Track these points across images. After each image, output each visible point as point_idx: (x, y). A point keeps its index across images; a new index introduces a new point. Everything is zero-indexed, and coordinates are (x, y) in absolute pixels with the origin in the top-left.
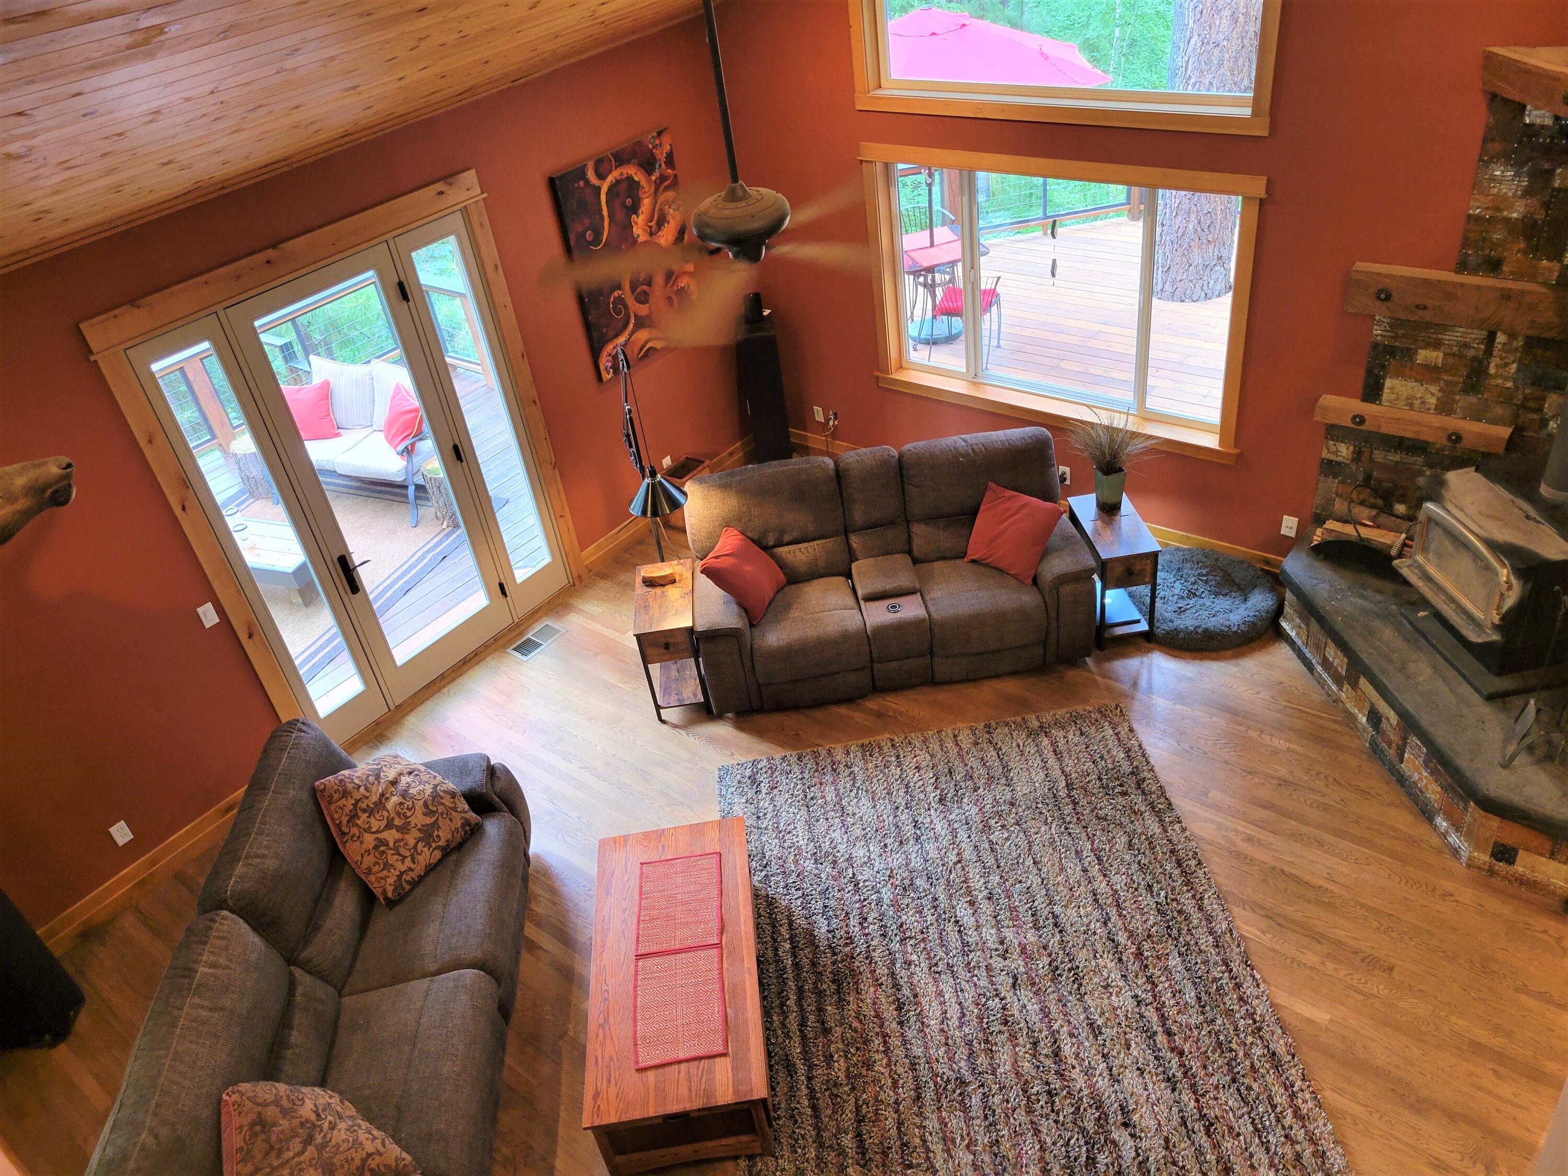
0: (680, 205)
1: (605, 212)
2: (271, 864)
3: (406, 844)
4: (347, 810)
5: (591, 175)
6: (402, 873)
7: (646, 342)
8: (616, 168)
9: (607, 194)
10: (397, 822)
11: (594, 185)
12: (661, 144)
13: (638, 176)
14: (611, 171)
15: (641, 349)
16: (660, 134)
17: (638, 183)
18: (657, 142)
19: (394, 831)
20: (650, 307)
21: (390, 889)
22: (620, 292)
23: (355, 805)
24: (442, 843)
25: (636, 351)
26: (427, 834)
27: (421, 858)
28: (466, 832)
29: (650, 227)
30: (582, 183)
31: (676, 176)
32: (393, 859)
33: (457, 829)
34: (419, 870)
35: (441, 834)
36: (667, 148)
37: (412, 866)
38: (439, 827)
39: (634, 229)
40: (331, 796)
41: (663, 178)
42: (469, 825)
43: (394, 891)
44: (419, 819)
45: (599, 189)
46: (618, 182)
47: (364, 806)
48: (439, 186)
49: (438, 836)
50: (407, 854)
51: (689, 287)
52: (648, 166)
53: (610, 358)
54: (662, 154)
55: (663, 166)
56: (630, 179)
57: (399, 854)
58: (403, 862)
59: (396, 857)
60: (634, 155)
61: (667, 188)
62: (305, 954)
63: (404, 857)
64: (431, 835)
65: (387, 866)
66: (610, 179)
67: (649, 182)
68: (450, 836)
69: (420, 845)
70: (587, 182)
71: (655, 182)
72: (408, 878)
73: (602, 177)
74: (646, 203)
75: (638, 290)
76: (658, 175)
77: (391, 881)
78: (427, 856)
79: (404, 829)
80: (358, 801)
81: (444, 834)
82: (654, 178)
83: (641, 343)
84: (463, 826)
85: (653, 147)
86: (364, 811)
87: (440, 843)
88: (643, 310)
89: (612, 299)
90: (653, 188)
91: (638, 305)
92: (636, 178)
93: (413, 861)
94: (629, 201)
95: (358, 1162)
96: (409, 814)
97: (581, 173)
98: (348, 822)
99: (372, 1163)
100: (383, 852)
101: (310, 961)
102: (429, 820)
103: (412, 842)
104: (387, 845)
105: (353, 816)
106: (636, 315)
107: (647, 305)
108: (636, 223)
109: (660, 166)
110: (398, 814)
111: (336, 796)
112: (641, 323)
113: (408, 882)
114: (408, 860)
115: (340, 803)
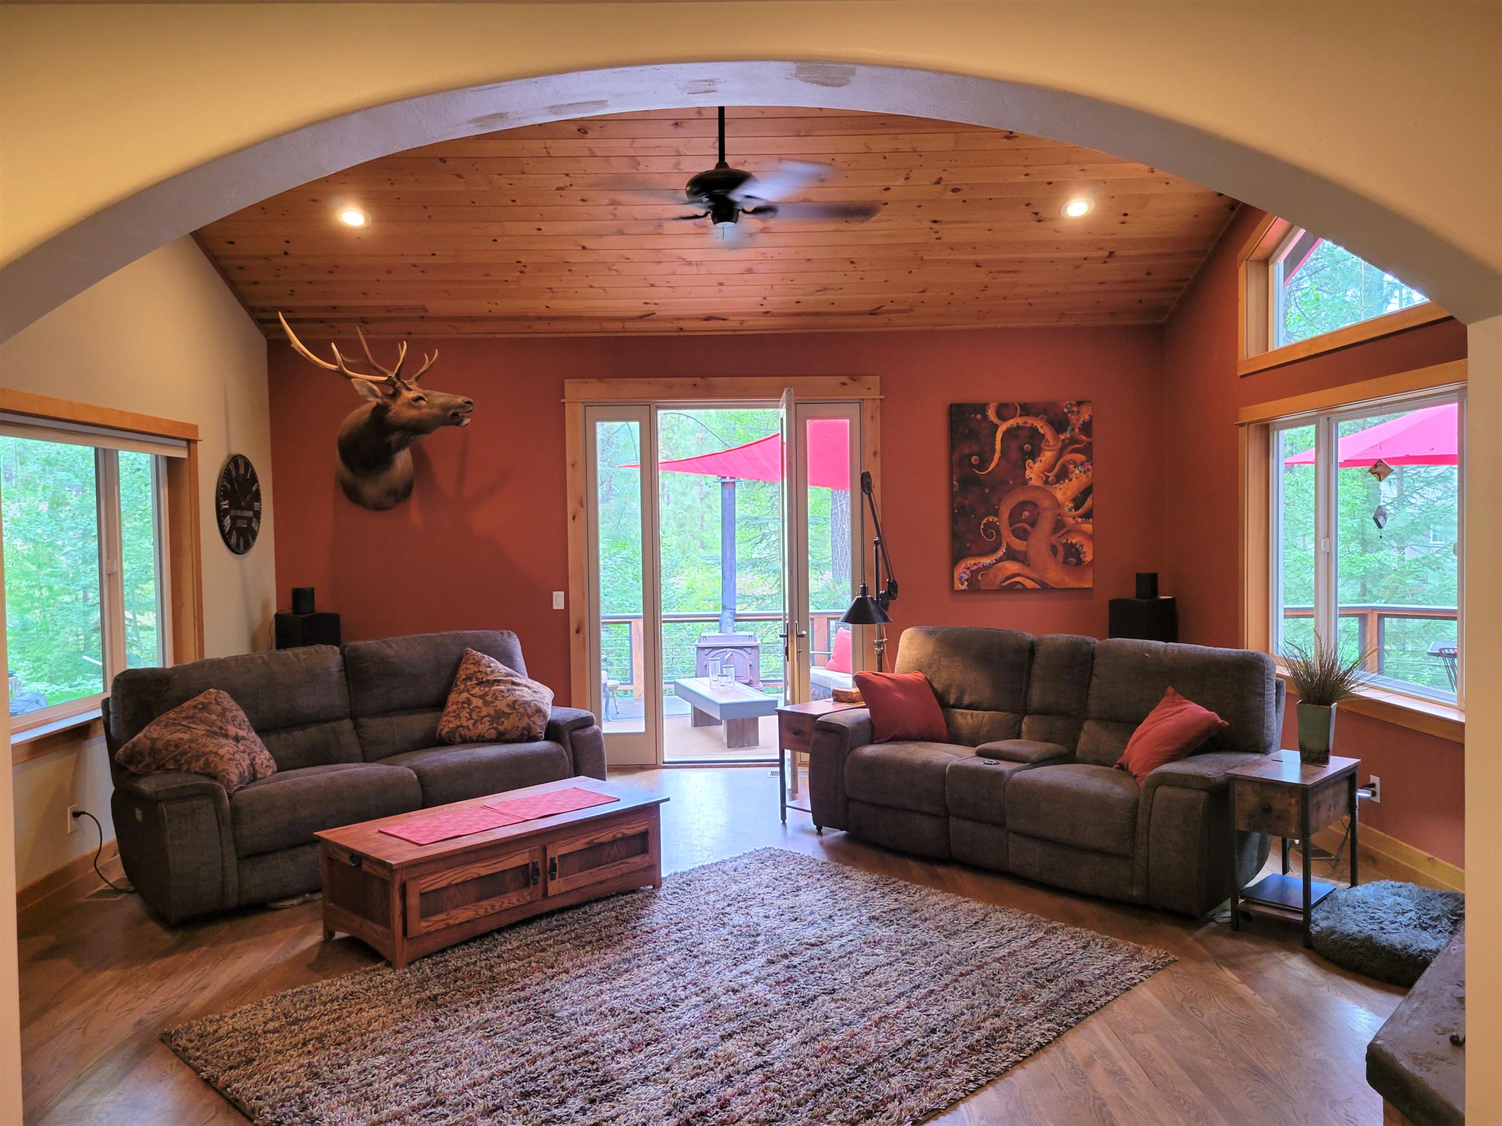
0: (1088, 470)
1: (998, 446)
2: (389, 652)
3: (480, 712)
4: (469, 672)
5: (991, 414)
6: (461, 726)
7: (1015, 575)
8: (1021, 415)
9: (1004, 433)
10: (488, 698)
11: (992, 422)
12: (1078, 412)
13: (1044, 429)
14: (1013, 417)
15: (1008, 578)
16: (1079, 403)
17: (1043, 436)
18: (1075, 409)
19: (481, 701)
20: (1028, 545)
21: (446, 730)
22: (996, 519)
23: (475, 672)
24: (501, 728)
25: (1000, 577)
26: (499, 715)
27: (480, 726)
28: (522, 735)
29: (1047, 477)
30: (979, 416)
31: (1091, 444)
32: (465, 714)
33: (518, 727)
34: (474, 733)
35: (506, 722)
36: (1087, 418)
37: (471, 726)
38: (508, 718)
39: (1027, 472)
40: (468, 660)
41: (1073, 440)
42: (529, 732)
43: (447, 733)
44: (501, 705)
45: (997, 427)
46: (1019, 428)
47: (480, 677)
48: (844, 379)
49: (503, 722)
50: (475, 717)
51: (1082, 546)
52: (1059, 424)
53: (968, 572)
54: (1078, 421)
55: (1077, 430)
56: (1034, 430)
57: (470, 714)
58: (468, 720)
59: (467, 715)
60: (1045, 412)
61: (1077, 451)
62: (364, 721)
63: (471, 718)
64: (499, 718)
65: (458, 717)
66: (1011, 423)
67: (1057, 439)
68: (510, 728)
69: (487, 719)
70: (985, 417)
71: (1063, 441)
72: (463, 732)
73: (1003, 418)
74: (1047, 456)
75: (1018, 525)
76: (1068, 436)
77: (451, 725)
78: (484, 728)
79: (486, 704)
80: (479, 671)
81: (507, 724)
82: (1062, 437)
83: (1009, 573)
84: (524, 728)
85: (1069, 412)
86: (477, 679)
87: (500, 728)
88: (1019, 545)
89: (985, 521)
90: (1059, 445)
91: (1014, 538)
92: (1041, 431)
93: (474, 724)
94: (1027, 447)
95: (208, 750)
96: (500, 698)
97: (982, 408)
98: (464, 680)
99: (212, 758)
100: (464, 708)
101: (362, 726)
102: (507, 710)
103: (484, 713)
104: (469, 705)
105: (469, 678)
106: (1009, 547)
107: (1025, 543)
108: (1031, 468)
109: (1073, 430)
110: (494, 694)
111: (471, 661)
112: (1012, 555)
113: (461, 736)
114: (472, 721)
115: (468, 666)
